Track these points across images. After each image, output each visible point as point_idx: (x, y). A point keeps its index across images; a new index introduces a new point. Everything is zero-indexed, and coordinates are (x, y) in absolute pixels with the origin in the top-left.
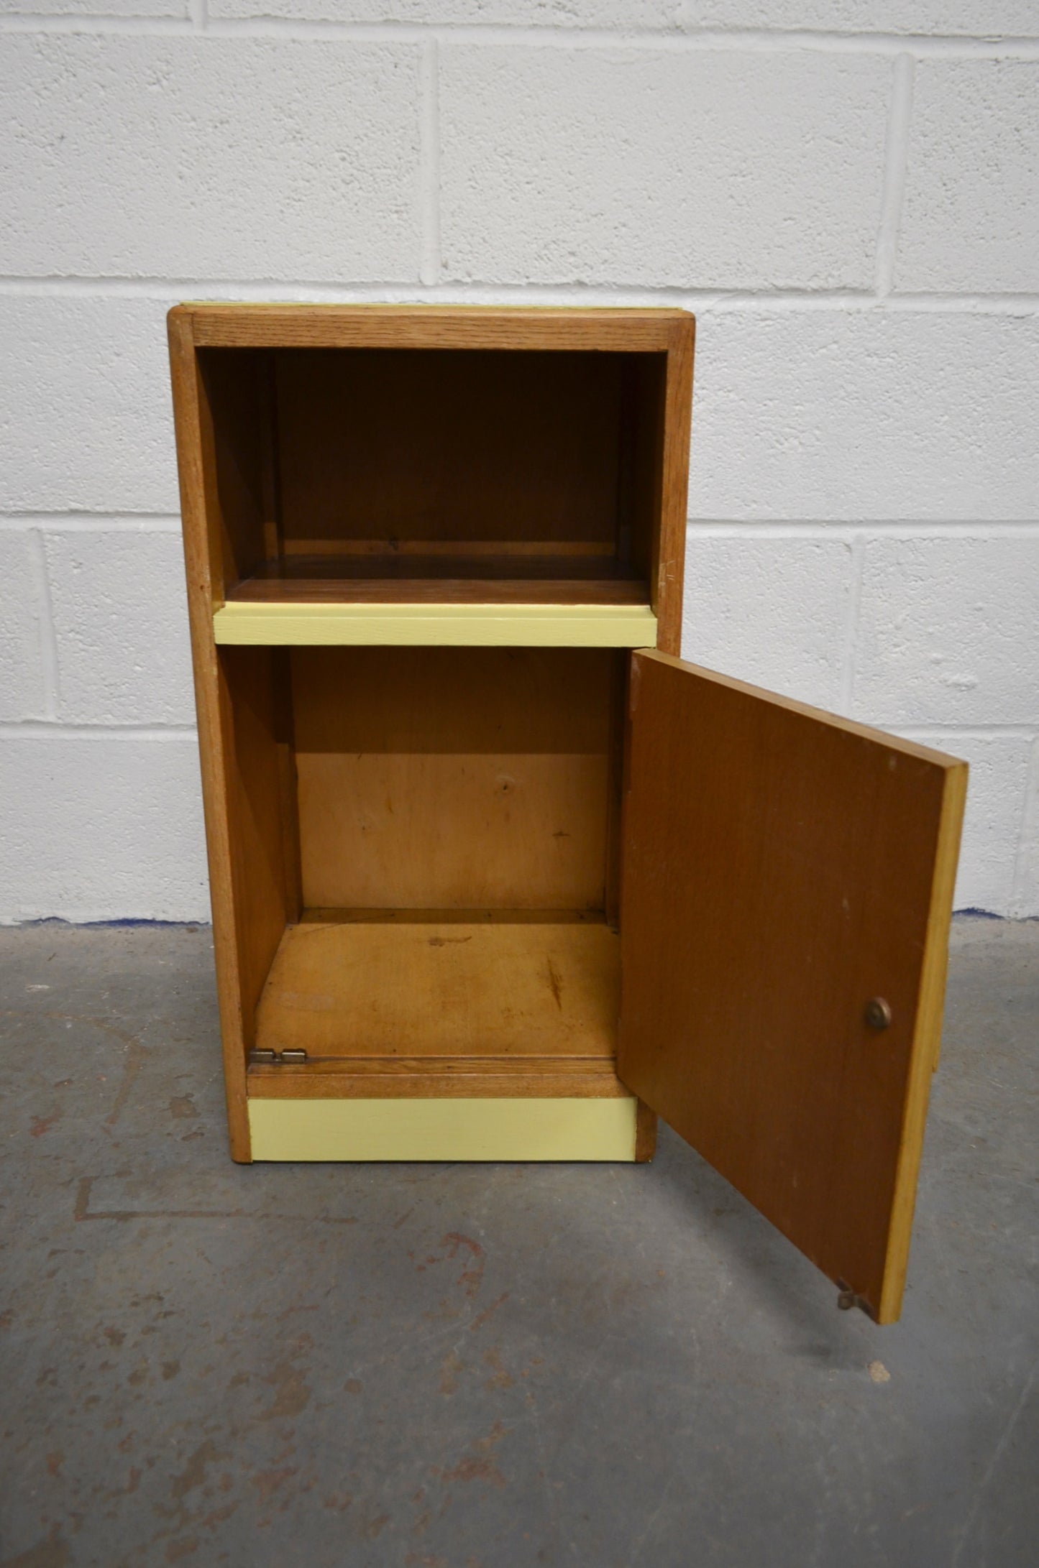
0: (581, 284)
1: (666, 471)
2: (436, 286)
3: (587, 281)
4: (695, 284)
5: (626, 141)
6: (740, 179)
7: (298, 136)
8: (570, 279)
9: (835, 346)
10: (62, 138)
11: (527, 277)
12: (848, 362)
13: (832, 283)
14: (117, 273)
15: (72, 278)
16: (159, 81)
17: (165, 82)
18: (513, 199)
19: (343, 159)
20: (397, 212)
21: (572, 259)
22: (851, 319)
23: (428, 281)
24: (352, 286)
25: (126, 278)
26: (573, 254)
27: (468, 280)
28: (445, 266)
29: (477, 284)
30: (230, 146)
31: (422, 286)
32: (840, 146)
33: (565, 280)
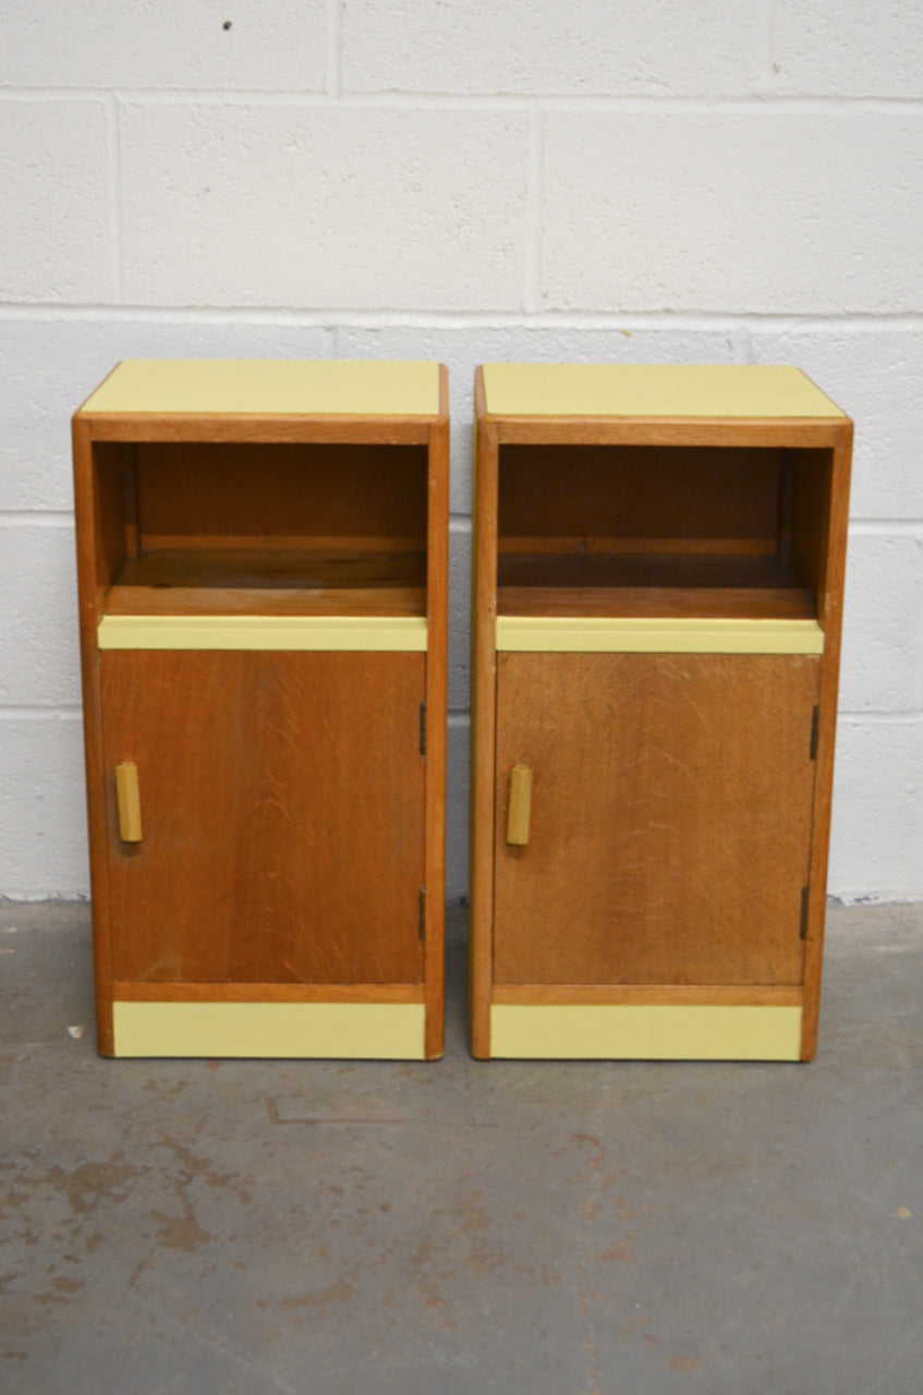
0: (668, 311)
1: (832, 529)
2: (537, 313)
3: (674, 308)
4: (773, 310)
5: (711, 190)
6: (814, 221)
7: (418, 188)
8: (659, 306)
9: (903, 363)
10: (207, 190)
11: (620, 305)
12: (915, 377)
13: (899, 309)
14: (249, 303)
15: (207, 308)
16: (296, 142)
17: (301, 144)
18: (608, 238)
19: (457, 206)
20: (503, 250)
21: (660, 289)
22: (916, 339)
23: (529, 308)
24: (461, 314)
25: (255, 308)
26: (661, 285)
27: (565, 308)
28: (545, 296)
29: (573, 312)
30: (356, 196)
31: (524, 313)
32: (904, 192)
33: (654, 308)
